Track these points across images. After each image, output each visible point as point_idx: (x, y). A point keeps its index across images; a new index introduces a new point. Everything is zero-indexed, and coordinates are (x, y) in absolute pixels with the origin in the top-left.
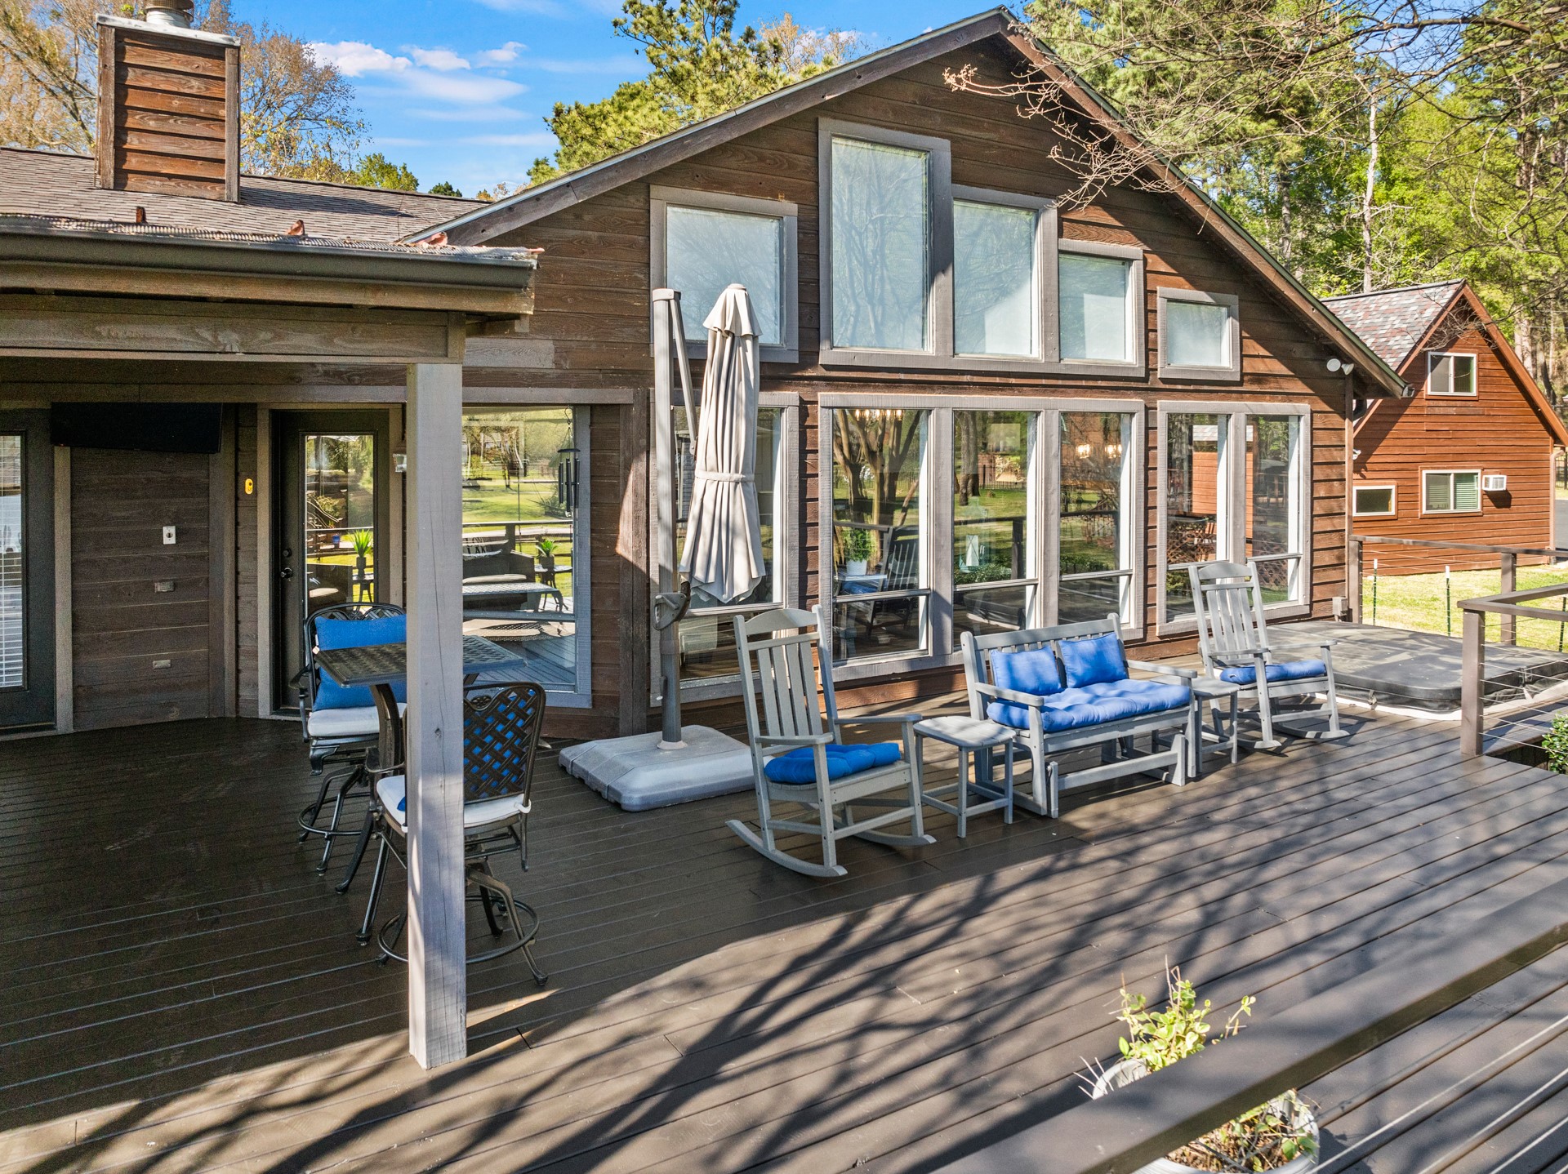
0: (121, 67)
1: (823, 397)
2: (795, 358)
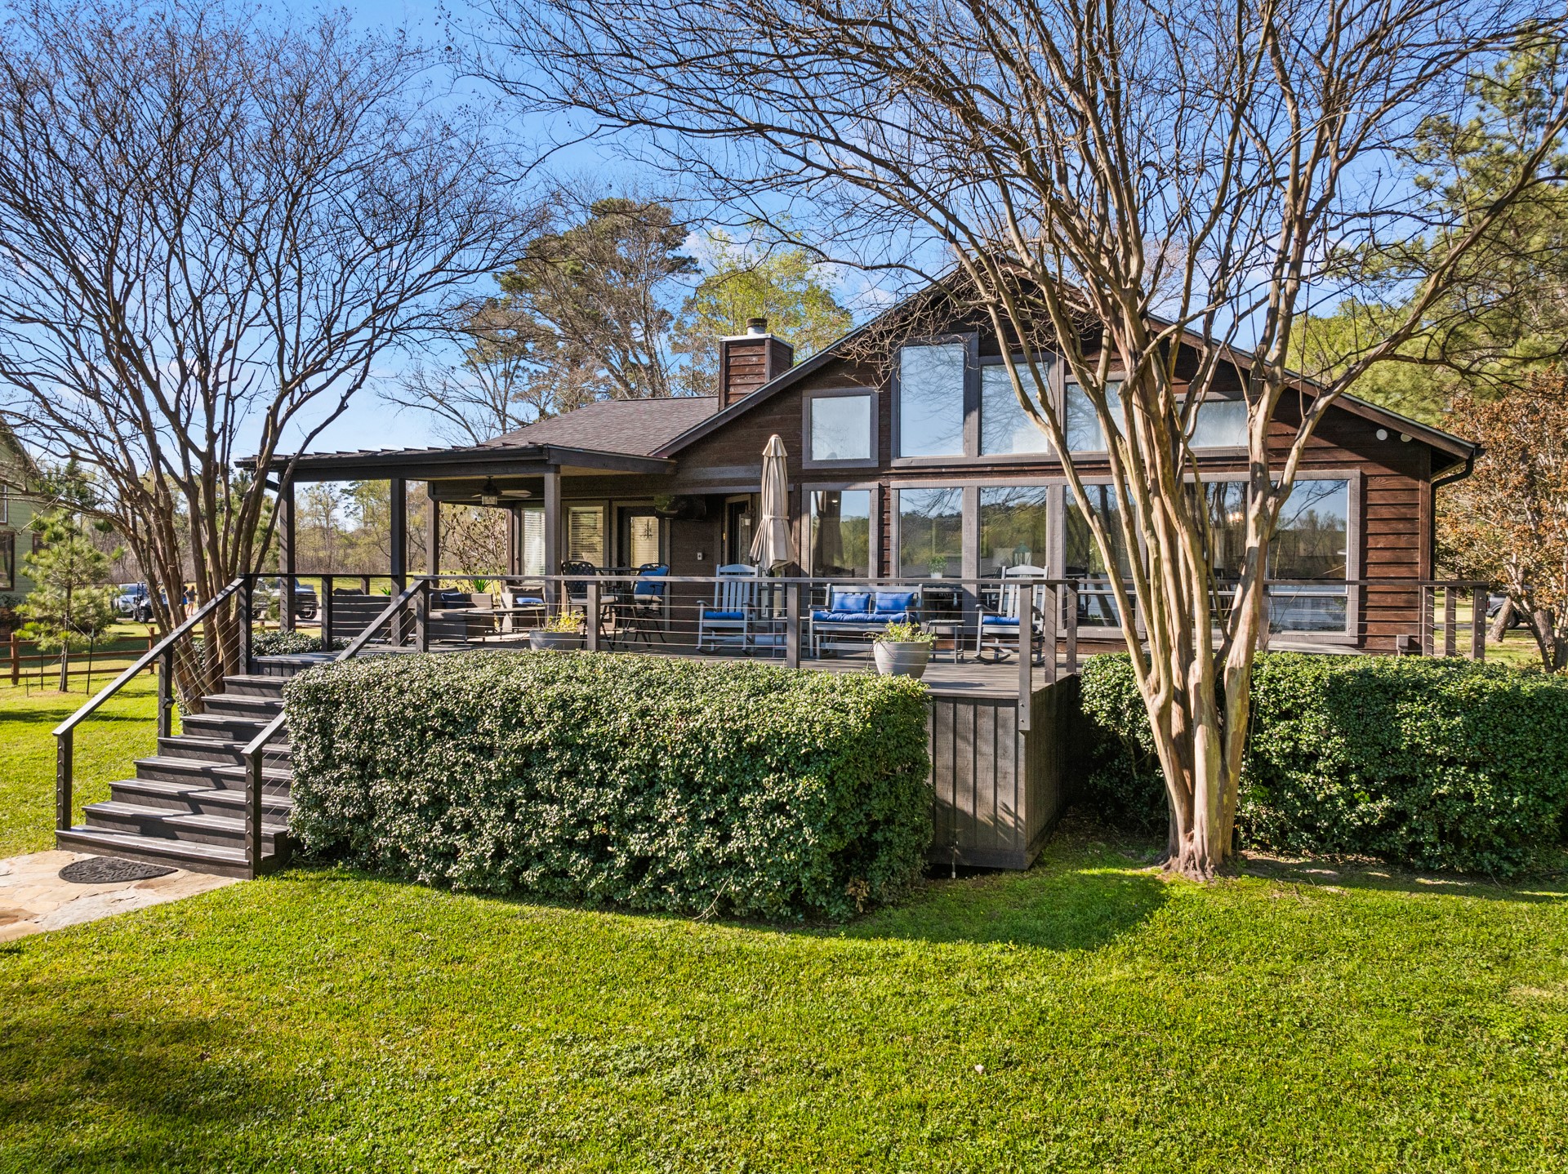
0: (728, 358)
1: (894, 483)
2: (876, 465)
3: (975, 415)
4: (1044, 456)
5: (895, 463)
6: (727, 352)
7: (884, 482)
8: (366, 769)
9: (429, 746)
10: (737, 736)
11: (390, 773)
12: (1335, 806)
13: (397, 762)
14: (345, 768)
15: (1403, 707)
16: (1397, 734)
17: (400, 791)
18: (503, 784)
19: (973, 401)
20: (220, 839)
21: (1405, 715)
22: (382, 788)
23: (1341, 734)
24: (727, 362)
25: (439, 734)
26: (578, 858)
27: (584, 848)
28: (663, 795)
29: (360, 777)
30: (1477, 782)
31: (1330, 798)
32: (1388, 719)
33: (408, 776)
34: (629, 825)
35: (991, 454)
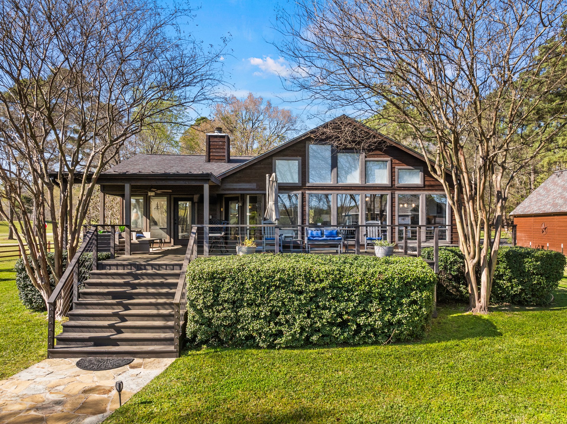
1: (307, 192)
2: (301, 185)
3: (335, 169)
4: (359, 184)
5: (308, 185)
6: (209, 139)
7: (303, 191)
8: (236, 305)
9: (271, 292)
10: (403, 279)
11: (249, 305)
12: (508, 289)
13: (254, 301)
14: (226, 305)
15: (526, 260)
16: (524, 267)
17: (255, 312)
18: (305, 305)
19: (334, 164)
20: (146, 343)
21: (527, 262)
22: (245, 311)
23: (510, 268)
24: (209, 143)
25: (277, 287)
26: (336, 329)
27: (339, 325)
28: (371, 302)
29: (233, 308)
30: (542, 279)
31: (507, 287)
32: (522, 263)
33: (258, 306)
34: (357, 314)
35: (340, 184)
